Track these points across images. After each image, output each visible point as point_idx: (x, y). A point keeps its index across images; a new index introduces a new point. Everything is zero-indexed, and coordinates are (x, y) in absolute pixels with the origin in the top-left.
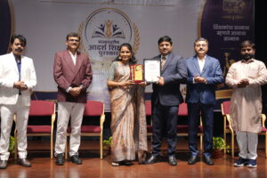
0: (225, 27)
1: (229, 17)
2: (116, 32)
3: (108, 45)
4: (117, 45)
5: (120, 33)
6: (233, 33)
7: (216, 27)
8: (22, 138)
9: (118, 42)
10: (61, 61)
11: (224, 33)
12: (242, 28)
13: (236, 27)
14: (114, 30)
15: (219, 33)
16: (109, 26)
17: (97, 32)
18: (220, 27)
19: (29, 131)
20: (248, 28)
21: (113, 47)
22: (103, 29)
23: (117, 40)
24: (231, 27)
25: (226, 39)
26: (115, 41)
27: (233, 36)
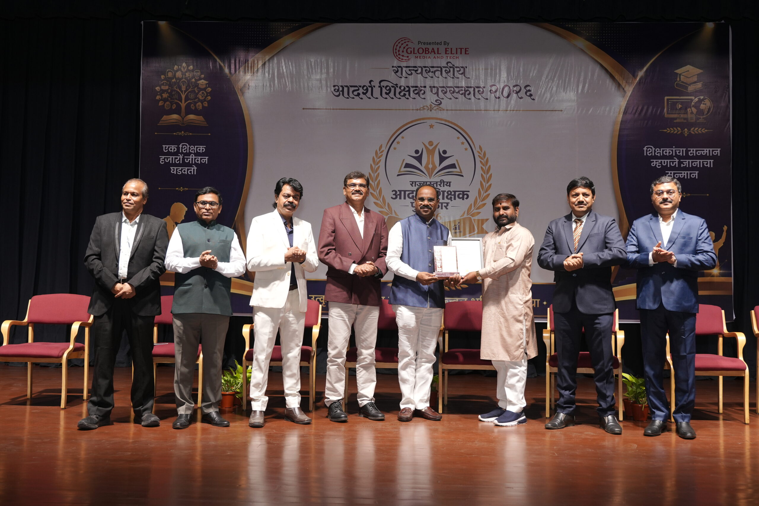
0: (668, 151)
1: (677, 131)
2: (446, 163)
4: (446, 188)
5: (453, 166)
6: (686, 163)
7: (649, 150)
9: (449, 184)
11: (665, 162)
12: (706, 151)
13: (693, 151)
14: (442, 159)
15: (656, 163)
16: (431, 152)
17: (408, 166)
18: (659, 152)
20: (717, 151)
22: (419, 159)
23: (446, 179)
24: (682, 151)
26: (442, 182)
27: (685, 169)
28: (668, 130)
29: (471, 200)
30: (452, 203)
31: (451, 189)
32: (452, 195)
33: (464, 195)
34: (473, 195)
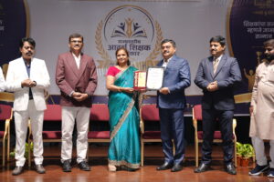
1: (261, 13)
2: (137, 31)
3: (128, 44)
5: (142, 32)
7: (246, 23)
8: (38, 144)
9: (139, 42)
10: (64, 64)
11: (255, 30)
13: (269, 24)
14: (136, 28)
15: (250, 30)
16: (129, 25)
17: (117, 32)
18: (251, 24)
19: (45, 136)
21: (134, 47)
22: (123, 28)
23: (138, 39)
24: (263, 24)
25: (257, 36)
26: (136, 40)
27: (265, 33)
28: (256, 13)
29: (151, 51)
30: (141, 52)
31: (141, 44)
32: (141, 48)
33: (148, 48)
34: (153, 48)
